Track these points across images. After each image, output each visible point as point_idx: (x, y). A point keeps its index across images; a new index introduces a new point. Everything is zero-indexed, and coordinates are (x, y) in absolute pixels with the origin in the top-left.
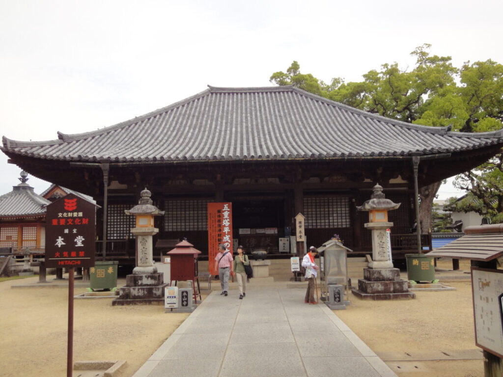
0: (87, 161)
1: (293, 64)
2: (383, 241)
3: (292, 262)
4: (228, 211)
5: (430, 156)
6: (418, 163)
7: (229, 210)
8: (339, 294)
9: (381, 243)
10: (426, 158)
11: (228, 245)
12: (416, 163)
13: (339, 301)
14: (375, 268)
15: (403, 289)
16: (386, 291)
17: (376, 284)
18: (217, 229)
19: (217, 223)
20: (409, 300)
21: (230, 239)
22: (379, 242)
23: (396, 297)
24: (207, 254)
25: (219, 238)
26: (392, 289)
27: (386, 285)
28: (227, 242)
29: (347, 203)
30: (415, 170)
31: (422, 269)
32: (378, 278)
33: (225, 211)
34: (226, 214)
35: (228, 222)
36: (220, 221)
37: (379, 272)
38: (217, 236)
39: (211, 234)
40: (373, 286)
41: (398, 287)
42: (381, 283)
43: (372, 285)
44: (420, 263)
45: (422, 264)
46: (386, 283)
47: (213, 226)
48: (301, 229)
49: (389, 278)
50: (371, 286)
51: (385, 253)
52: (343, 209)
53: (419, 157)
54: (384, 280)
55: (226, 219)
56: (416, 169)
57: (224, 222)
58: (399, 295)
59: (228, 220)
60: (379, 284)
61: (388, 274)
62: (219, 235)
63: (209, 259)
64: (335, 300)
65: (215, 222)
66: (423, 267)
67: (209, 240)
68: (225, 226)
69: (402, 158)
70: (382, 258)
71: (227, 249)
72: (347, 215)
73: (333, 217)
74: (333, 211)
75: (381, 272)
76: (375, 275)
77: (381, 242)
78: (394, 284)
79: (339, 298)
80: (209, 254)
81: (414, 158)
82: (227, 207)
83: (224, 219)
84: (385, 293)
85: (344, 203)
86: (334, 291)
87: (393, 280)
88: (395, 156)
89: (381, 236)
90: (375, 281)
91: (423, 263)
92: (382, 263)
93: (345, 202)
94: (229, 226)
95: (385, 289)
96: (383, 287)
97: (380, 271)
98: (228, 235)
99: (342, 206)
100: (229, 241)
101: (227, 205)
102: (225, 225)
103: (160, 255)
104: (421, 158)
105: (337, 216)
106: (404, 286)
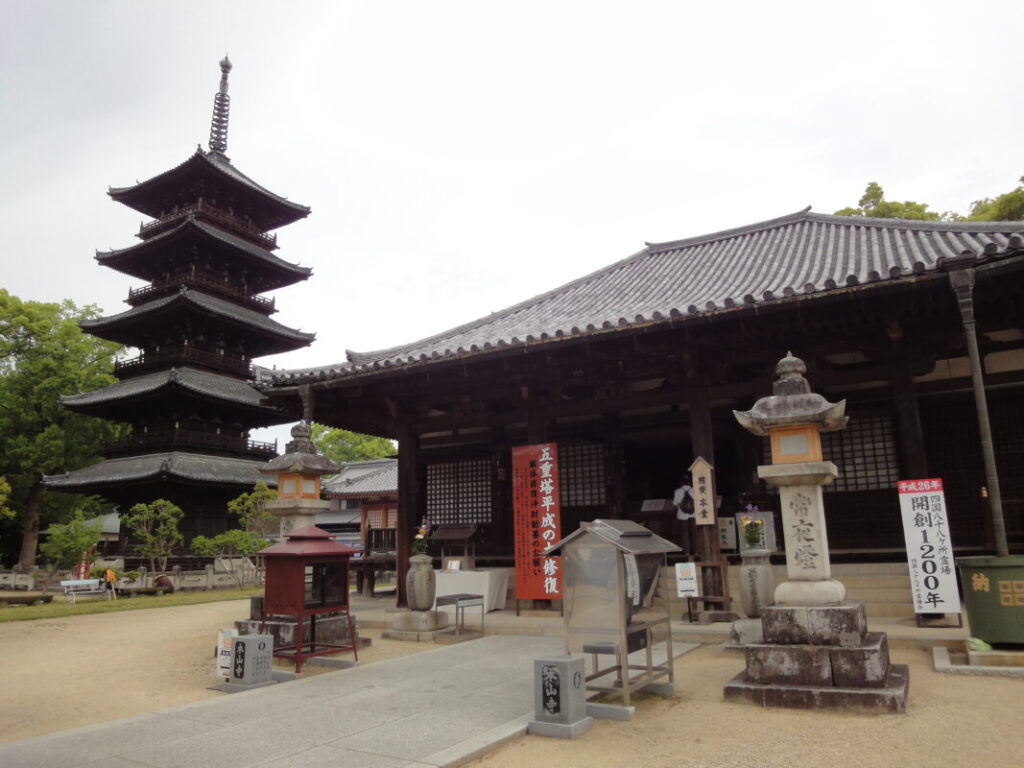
0: (285, 384)
1: (868, 190)
2: (807, 521)
3: (679, 575)
4: (550, 462)
5: (1008, 261)
6: (971, 288)
7: (551, 459)
8: (557, 687)
9: (803, 527)
10: (996, 268)
11: (551, 535)
12: (964, 289)
13: (557, 709)
14: (782, 603)
15: (864, 676)
16: (807, 677)
17: (772, 655)
18: (531, 500)
19: (530, 489)
20: (876, 715)
21: (554, 521)
22: (798, 523)
23: (831, 703)
24: (512, 553)
25: (534, 519)
26: (826, 673)
27: (806, 659)
28: (549, 527)
29: (886, 431)
30: (963, 310)
31: (1004, 603)
32: (784, 633)
33: (544, 462)
34: (546, 469)
35: (551, 484)
36: (535, 484)
37: (790, 617)
38: (530, 515)
39: (519, 512)
40: (765, 659)
41: (845, 666)
42: (790, 652)
43: (761, 655)
44: (993, 585)
45: (1002, 590)
46: (807, 653)
47: (522, 494)
48: (704, 496)
49: (821, 636)
50: (757, 659)
51: (815, 555)
52: (879, 445)
53: (970, 271)
54: (804, 641)
55: (547, 478)
56: (967, 305)
57: (542, 486)
58: (842, 696)
59: (551, 481)
60: (785, 654)
61: (818, 625)
62: (534, 514)
63: (517, 563)
64: (545, 706)
65: (526, 486)
66: (1007, 600)
67: (516, 525)
68: (544, 494)
69: (918, 283)
70: (809, 573)
71: (549, 544)
72: (890, 458)
73: (854, 464)
74: (853, 451)
75: (796, 616)
76: (776, 624)
77: (802, 522)
78: (832, 656)
79: (557, 698)
80: (516, 554)
81: (953, 275)
82: (548, 454)
83: (543, 480)
84: (803, 683)
85: (878, 432)
86: (544, 676)
87: (837, 642)
88: (897, 278)
89: (802, 507)
90: (778, 643)
91: (1005, 587)
92: (805, 587)
93: (882, 428)
94: (552, 494)
95: (802, 671)
96: (796, 666)
97: (793, 611)
98: (550, 513)
99: (876, 439)
100: (554, 526)
101: (548, 449)
102: (544, 492)
103: (440, 555)
104: (977, 273)
105: (865, 464)
106: (867, 664)
